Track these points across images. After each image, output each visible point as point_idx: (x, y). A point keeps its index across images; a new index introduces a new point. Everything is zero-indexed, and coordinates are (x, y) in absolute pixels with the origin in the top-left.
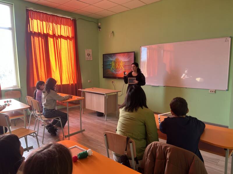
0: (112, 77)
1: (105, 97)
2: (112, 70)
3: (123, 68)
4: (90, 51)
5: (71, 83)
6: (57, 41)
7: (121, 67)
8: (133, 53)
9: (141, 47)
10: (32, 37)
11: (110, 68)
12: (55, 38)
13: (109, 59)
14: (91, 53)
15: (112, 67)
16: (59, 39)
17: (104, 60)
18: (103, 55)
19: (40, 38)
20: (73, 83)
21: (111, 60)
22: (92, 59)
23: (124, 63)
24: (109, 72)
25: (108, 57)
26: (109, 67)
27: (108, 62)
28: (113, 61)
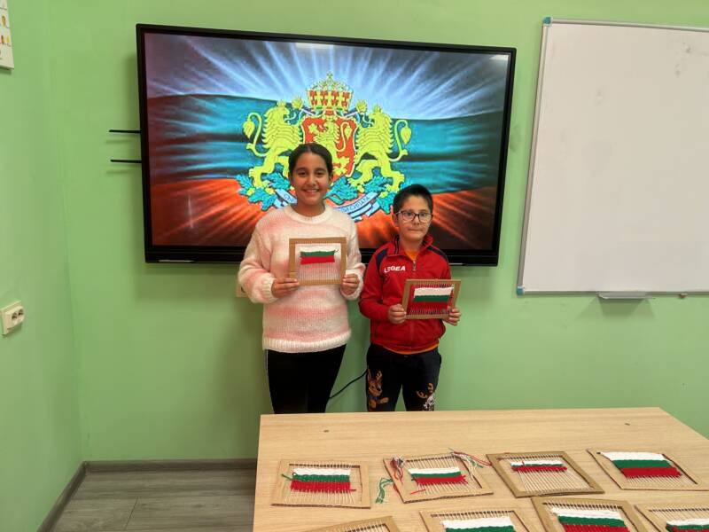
3: (399, 178)
7: (371, 164)
9: (547, 23)
13: (231, 83)
15: (260, 160)
21: (256, 90)
24: (232, 207)
25: (214, 65)
26: (228, 155)
27: (208, 112)
28: (280, 109)
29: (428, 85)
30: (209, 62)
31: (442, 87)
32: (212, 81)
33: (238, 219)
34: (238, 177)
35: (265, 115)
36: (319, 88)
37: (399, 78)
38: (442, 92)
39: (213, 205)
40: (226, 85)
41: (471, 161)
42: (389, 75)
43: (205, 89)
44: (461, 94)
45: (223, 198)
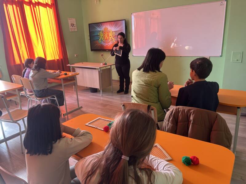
0: (101, 49)
1: (99, 71)
2: (100, 41)
3: (114, 39)
4: (73, 21)
5: (57, 59)
6: (35, 8)
7: (111, 37)
8: (124, 21)
9: (132, 14)
10: (4, 5)
11: (99, 40)
12: (32, 5)
13: (97, 29)
14: (75, 23)
15: (100, 38)
16: (37, 7)
17: (91, 31)
18: (89, 24)
19: (14, 6)
20: (58, 58)
21: (99, 30)
22: (76, 30)
23: (114, 33)
25: (95, 27)
26: (97, 38)
27: (95, 33)
33: (99, 46)
35: (100, 32)
38: (117, 27)
43: (95, 30)
45: (97, 43)
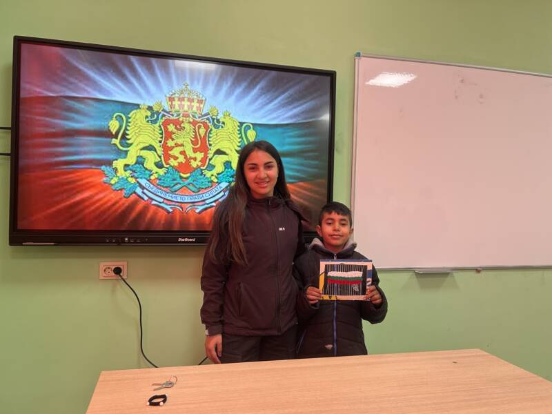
2: (122, 173)
11: (109, 163)
13: (100, 87)
15: (124, 153)
21: (122, 95)
24: (97, 194)
25: (84, 73)
26: (95, 148)
27: (77, 112)
28: (143, 111)
29: (268, 97)
30: (80, 70)
31: (279, 99)
32: (82, 85)
33: (102, 205)
34: (103, 167)
35: (130, 116)
36: (176, 95)
37: (244, 90)
38: (279, 102)
39: (78, 192)
40: (95, 90)
41: (306, 158)
42: (235, 87)
43: (75, 92)
44: (295, 105)
45: (88, 186)
